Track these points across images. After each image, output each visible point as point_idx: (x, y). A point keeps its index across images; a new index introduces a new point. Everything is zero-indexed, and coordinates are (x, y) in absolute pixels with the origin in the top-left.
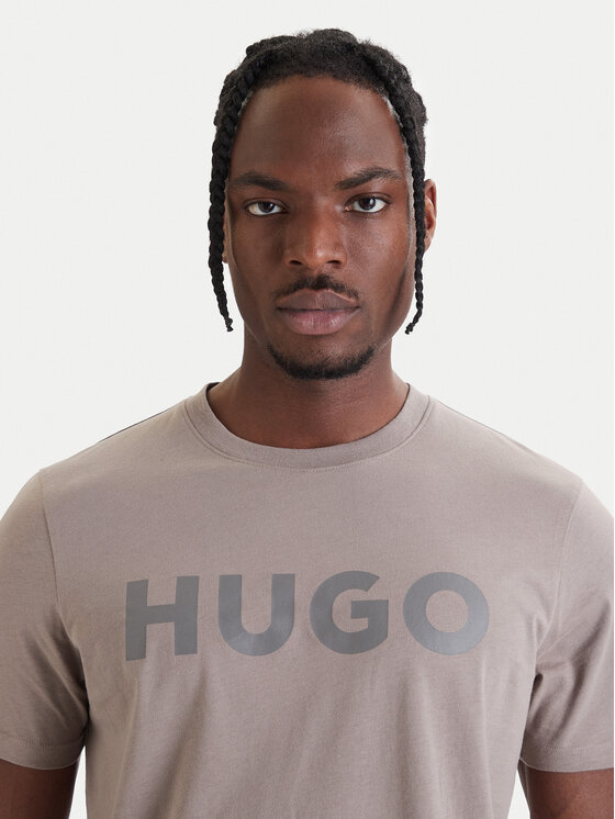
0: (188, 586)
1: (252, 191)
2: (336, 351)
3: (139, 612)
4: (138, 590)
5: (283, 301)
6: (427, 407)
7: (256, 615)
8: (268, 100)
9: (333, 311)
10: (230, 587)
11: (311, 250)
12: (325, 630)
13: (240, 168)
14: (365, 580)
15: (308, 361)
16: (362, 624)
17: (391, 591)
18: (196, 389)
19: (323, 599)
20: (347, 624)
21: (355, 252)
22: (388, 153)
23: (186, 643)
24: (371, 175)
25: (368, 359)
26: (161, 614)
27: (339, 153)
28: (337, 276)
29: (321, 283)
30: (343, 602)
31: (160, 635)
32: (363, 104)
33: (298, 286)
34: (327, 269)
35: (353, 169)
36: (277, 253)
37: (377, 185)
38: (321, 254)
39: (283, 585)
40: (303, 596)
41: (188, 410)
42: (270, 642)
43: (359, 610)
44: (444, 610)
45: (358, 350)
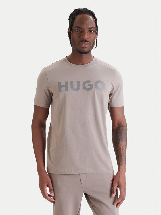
0: (66, 83)
1: (76, 29)
2: (86, 50)
3: (60, 86)
4: (60, 83)
5: (80, 43)
7: (75, 86)
8: (78, 17)
9: (87, 44)
10: (72, 83)
12: (84, 88)
13: (75, 25)
14: (89, 82)
15: (83, 51)
16: (89, 87)
17: (93, 83)
19: (84, 84)
21: (90, 37)
22: (94, 25)
23: (67, 90)
24: (93, 27)
26: (63, 86)
27: (89, 24)
28: (88, 40)
29: (86, 41)
30: (87, 84)
31: (63, 89)
32: (91, 17)
33: (83, 41)
34: (86, 39)
35: (90, 27)
36: (80, 37)
37: (92, 29)
38: (86, 37)
40: (81, 84)
43: (89, 85)
45: (89, 50)
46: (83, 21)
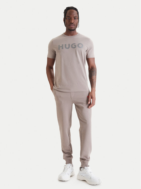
0: (63, 45)
1: (67, 17)
2: (73, 29)
3: (59, 47)
4: (59, 45)
5: (70, 25)
6: (79, 34)
7: (67, 47)
8: (68, 11)
9: (73, 25)
10: (66, 45)
11: (72, 21)
12: (72, 47)
13: (67, 16)
14: (75, 44)
15: (71, 29)
16: (75, 46)
17: (77, 44)
18: (63, 33)
19: (72, 45)
20: (73, 46)
21: (75, 22)
22: (77, 15)
23: (63, 48)
24: (76, 16)
25: (75, 30)
26: (61, 47)
27: (74, 15)
28: (74, 23)
29: (72, 24)
30: (73, 45)
31: (61, 48)
32: (75, 11)
33: (71, 24)
34: (73, 23)
35: (75, 16)
36: (69, 22)
37: (76, 17)
38: (73, 22)
39: (69, 45)
40: (70, 45)
41: (63, 35)
42: (68, 48)
43: (74, 46)
44: (80, 45)
45: (74, 29)
46: (71, 13)
